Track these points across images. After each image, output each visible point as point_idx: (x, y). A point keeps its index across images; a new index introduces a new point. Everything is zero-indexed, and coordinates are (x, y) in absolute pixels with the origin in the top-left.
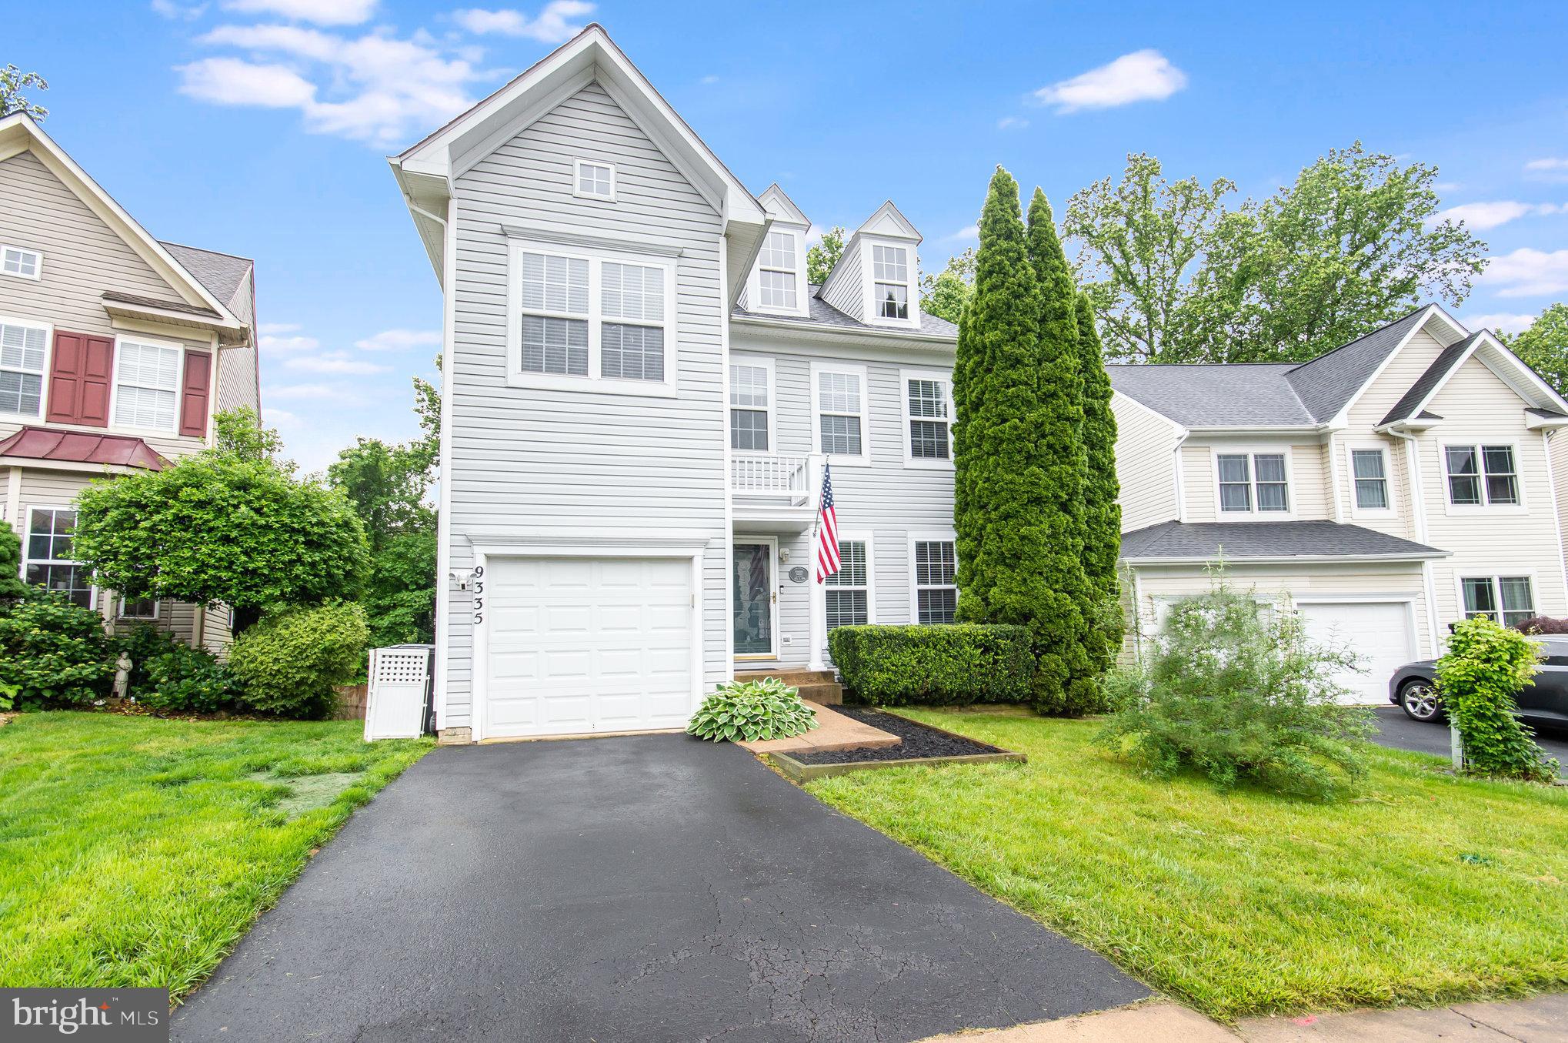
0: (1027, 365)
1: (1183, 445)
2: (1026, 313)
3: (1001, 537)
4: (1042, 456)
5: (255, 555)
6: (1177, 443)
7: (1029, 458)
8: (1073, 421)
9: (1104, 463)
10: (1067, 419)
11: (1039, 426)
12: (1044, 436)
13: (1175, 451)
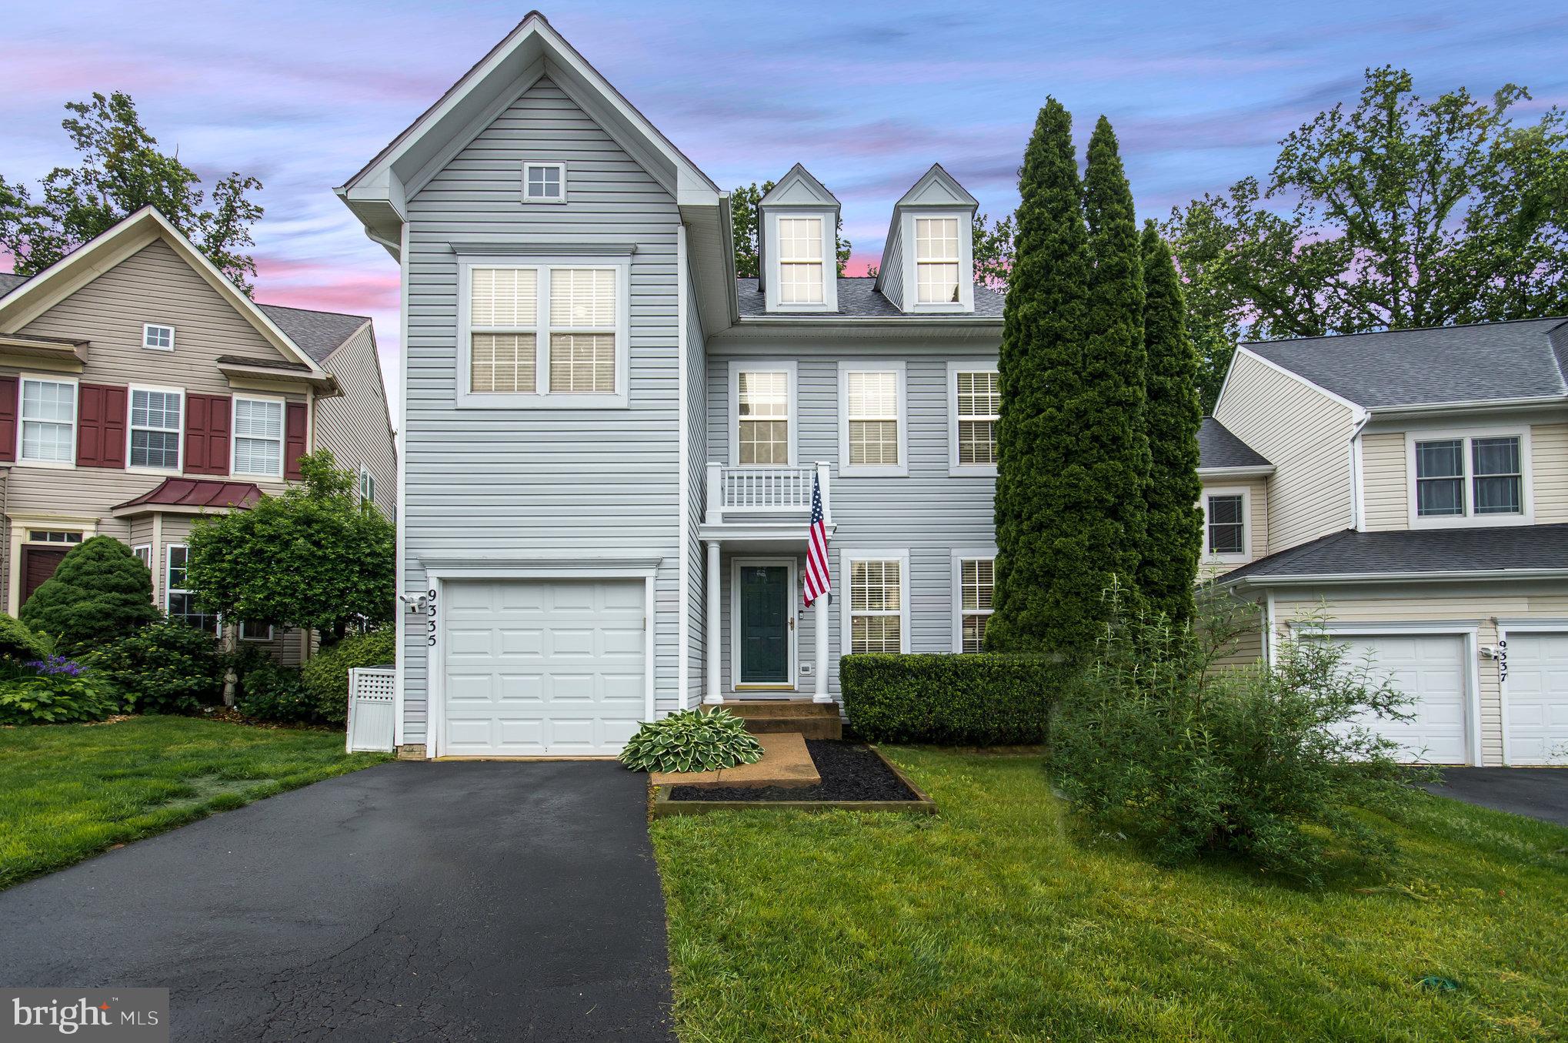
0: (1070, 341)
1: (1363, 433)
2: (1070, 276)
3: (1033, 551)
4: (1084, 452)
5: (314, 583)
6: (1356, 430)
7: (1069, 456)
8: (1130, 405)
9: (1176, 457)
10: (1119, 403)
11: (1080, 414)
12: (1088, 427)
13: (1353, 440)
